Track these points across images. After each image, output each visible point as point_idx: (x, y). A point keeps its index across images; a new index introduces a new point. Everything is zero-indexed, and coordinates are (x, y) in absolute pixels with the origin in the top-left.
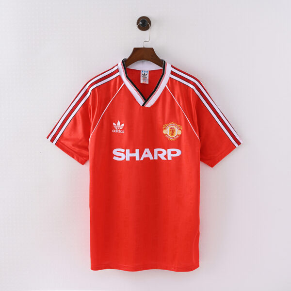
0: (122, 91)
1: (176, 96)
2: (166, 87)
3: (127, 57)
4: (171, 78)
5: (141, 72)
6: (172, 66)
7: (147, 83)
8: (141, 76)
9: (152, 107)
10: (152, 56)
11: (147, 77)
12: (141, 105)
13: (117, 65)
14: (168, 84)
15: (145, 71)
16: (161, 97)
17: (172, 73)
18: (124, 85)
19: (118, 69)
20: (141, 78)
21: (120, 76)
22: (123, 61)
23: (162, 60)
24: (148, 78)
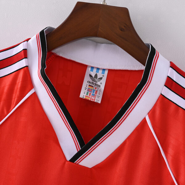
0: (25, 110)
1: (171, 151)
2: (144, 121)
3: (55, 26)
4: (162, 98)
5: (89, 69)
6: (173, 66)
7: (98, 100)
8: (87, 79)
9: (99, 168)
10: (122, 30)
11: (102, 84)
12: (69, 158)
13: (28, 40)
14: (152, 114)
15: (98, 69)
16: (126, 147)
17: (170, 84)
18: (35, 94)
19: (25, 51)
20: (85, 84)
21: (26, 70)
22: (42, 33)
23: (147, 46)
24: (102, 87)
